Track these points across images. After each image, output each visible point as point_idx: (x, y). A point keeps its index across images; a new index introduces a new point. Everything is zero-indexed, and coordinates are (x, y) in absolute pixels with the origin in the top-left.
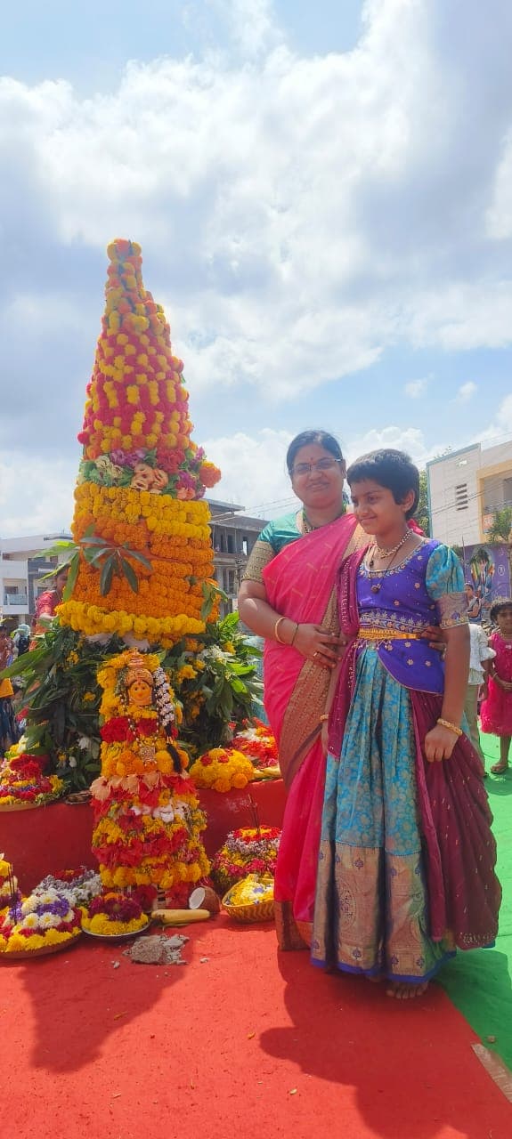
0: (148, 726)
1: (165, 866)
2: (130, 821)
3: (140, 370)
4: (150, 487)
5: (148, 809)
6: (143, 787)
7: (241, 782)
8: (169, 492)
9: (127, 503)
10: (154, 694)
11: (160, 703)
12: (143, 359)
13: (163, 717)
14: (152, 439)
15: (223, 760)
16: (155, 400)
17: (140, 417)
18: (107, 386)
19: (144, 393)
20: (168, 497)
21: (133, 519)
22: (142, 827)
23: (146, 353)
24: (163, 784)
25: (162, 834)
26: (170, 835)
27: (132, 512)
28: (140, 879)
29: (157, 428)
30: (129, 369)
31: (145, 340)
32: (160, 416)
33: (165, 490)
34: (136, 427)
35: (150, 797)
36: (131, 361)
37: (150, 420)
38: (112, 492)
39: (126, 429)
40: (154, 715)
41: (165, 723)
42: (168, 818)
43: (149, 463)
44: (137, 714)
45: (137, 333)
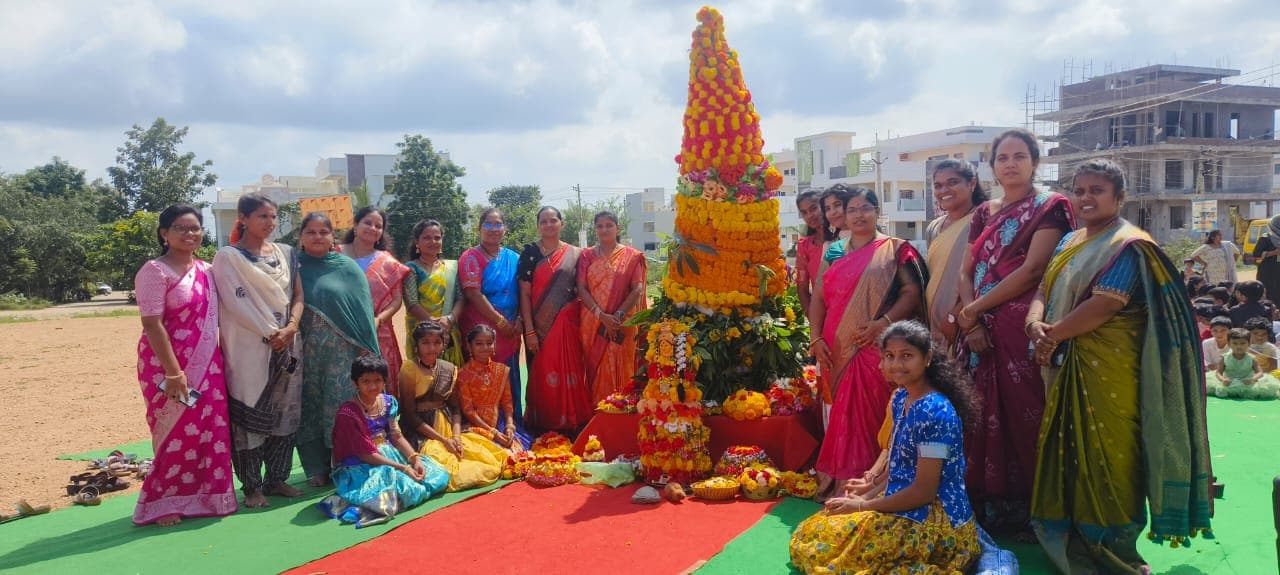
0: (669, 371)
1: (667, 458)
2: (652, 429)
3: (710, 108)
4: (715, 197)
5: (660, 423)
6: (659, 409)
7: (751, 415)
8: (730, 200)
9: (700, 209)
10: (675, 349)
11: (677, 356)
12: (712, 101)
13: (677, 365)
14: (717, 161)
15: (743, 398)
16: (721, 129)
17: (708, 145)
18: (689, 121)
19: (713, 126)
20: (728, 203)
21: (703, 221)
22: (655, 433)
23: (715, 95)
24: (672, 408)
25: (665, 439)
26: (670, 440)
27: (702, 216)
28: (654, 463)
29: (721, 151)
30: (701, 109)
31: (714, 85)
32: (724, 142)
33: (725, 199)
34: (706, 153)
35: (663, 415)
36: (704, 102)
37: (716, 146)
38: (691, 201)
39: (699, 154)
40: (672, 364)
41: (679, 370)
42: (672, 430)
43: (713, 178)
44: (662, 363)
45: (708, 81)
